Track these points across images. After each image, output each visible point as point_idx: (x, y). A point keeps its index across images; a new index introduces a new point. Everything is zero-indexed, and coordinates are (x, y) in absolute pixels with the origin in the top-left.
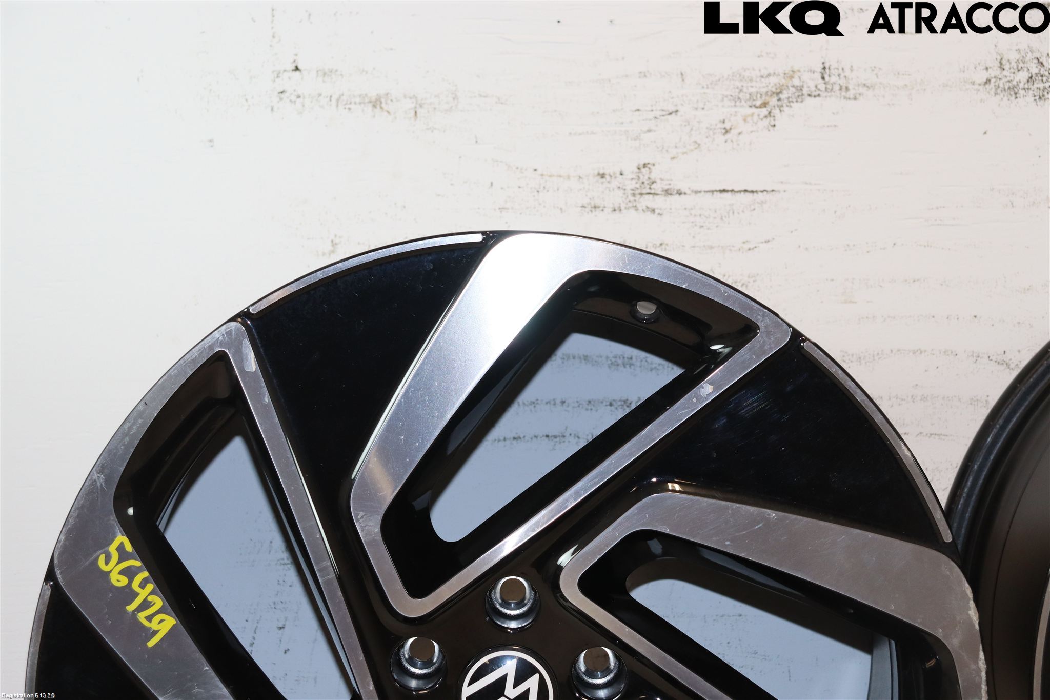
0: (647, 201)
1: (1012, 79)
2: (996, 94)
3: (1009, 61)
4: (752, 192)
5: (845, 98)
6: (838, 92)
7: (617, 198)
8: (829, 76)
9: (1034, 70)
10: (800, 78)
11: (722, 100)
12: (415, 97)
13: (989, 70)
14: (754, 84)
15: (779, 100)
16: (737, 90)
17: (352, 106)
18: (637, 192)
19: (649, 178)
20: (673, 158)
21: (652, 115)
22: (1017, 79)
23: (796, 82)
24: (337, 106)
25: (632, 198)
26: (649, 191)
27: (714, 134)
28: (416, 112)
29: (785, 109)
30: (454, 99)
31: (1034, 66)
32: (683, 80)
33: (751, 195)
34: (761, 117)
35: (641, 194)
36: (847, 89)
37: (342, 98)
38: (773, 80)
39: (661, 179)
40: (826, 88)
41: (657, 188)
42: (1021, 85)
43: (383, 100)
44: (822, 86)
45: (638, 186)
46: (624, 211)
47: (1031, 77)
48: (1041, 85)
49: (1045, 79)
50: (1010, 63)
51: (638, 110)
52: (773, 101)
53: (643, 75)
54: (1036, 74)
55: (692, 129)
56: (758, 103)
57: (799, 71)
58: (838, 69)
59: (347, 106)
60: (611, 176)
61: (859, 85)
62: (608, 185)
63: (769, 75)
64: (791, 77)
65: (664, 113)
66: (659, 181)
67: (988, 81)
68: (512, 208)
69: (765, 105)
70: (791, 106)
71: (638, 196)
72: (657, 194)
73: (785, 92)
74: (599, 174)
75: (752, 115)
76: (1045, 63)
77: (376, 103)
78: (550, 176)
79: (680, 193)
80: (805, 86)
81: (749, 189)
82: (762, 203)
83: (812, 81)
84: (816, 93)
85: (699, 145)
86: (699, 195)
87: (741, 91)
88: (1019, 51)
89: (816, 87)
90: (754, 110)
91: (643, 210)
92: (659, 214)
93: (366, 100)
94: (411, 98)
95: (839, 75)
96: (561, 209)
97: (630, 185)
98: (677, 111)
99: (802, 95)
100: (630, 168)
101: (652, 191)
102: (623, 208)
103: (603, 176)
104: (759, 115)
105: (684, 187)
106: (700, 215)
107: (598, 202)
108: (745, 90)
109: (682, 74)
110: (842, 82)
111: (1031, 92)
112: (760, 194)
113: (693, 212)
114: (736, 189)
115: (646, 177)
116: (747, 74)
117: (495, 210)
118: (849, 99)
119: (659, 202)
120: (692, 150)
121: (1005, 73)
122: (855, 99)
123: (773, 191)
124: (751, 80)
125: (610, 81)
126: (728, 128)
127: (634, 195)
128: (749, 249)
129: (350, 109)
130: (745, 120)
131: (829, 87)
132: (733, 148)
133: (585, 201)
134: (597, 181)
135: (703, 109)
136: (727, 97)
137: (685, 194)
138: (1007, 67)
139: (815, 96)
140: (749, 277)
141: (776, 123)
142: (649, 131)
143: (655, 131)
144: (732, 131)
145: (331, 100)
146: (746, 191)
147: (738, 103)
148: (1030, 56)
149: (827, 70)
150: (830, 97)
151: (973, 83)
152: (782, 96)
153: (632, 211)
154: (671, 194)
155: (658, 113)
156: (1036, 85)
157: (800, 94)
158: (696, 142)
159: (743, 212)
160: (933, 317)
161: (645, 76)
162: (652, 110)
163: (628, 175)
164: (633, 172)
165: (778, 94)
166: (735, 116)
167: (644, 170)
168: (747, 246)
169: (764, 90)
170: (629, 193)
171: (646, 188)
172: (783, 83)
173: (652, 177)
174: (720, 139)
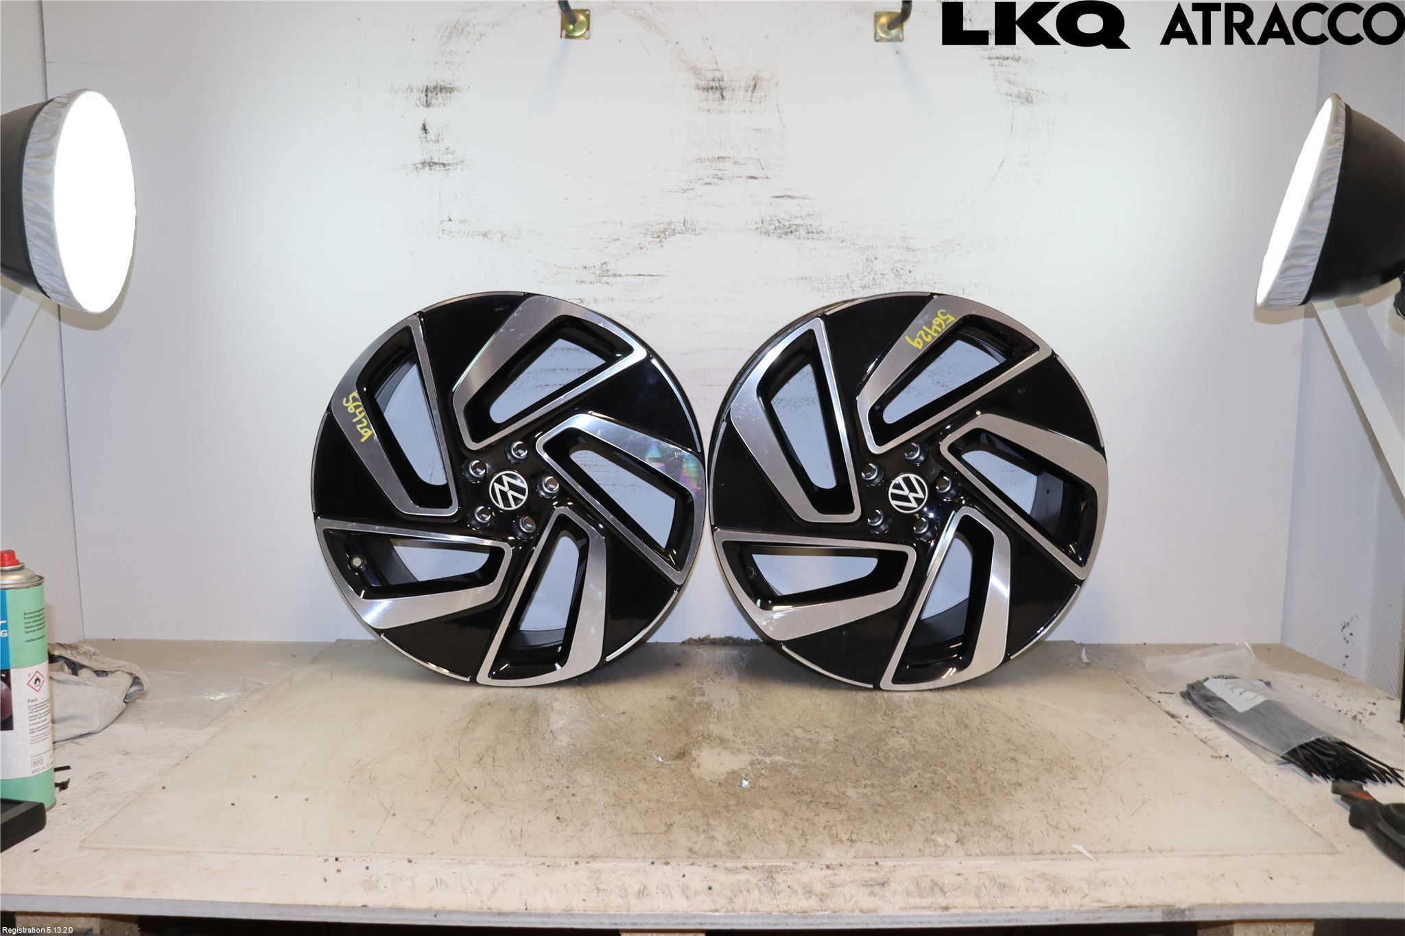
0: (605, 279)
2: (761, 234)
3: (765, 220)
5: (695, 235)
6: (691, 232)
7: (592, 278)
8: (687, 224)
10: (674, 225)
11: (640, 234)
12: (502, 232)
13: (758, 224)
14: (654, 227)
16: (646, 230)
17: (474, 236)
20: (617, 260)
21: (607, 241)
22: (770, 228)
23: (673, 227)
24: (468, 236)
25: (598, 278)
26: (606, 275)
27: (636, 249)
28: (502, 239)
29: (668, 239)
30: (519, 233)
31: (777, 222)
32: (622, 225)
33: (651, 277)
34: (657, 242)
35: (603, 276)
36: (695, 230)
37: (470, 233)
38: (662, 226)
41: (610, 273)
42: (771, 231)
43: (488, 233)
44: (684, 229)
45: (601, 272)
46: (595, 284)
47: (775, 228)
48: (780, 232)
49: (781, 228)
51: (602, 238)
52: (662, 235)
53: (604, 223)
54: (778, 226)
55: (626, 247)
56: (656, 236)
57: (673, 222)
58: (690, 221)
59: (472, 236)
60: (589, 268)
61: (701, 229)
62: (587, 272)
63: (660, 224)
64: (671, 225)
65: (613, 240)
66: (611, 270)
67: (757, 229)
68: (545, 282)
69: (658, 237)
70: (670, 238)
71: (601, 278)
72: (610, 276)
73: (668, 231)
75: (653, 241)
76: (781, 221)
77: (485, 235)
78: (562, 267)
79: (620, 276)
80: (677, 228)
81: (652, 274)
82: (658, 281)
83: (679, 227)
84: (682, 232)
85: (629, 254)
86: (629, 277)
87: (648, 230)
88: (770, 216)
89: (681, 229)
90: (653, 239)
91: (603, 284)
92: (611, 285)
93: (481, 234)
94: (500, 232)
95: (692, 224)
96: (567, 282)
97: (598, 272)
98: (619, 239)
100: (598, 264)
101: (608, 276)
103: (585, 268)
105: (622, 272)
106: (630, 287)
107: (584, 279)
108: (650, 230)
109: (621, 222)
110: (693, 227)
111: (775, 234)
112: (656, 276)
113: (626, 285)
114: (646, 274)
115: (605, 268)
116: (650, 223)
117: (537, 283)
119: (611, 280)
120: (626, 257)
121: (764, 225)
122: (699, 235)
123: (662, 275)
124: (652, 225)
125: (589, 225)
129: (473, 238)
130: (649, 243)
131: (687, 229)
132: (644, 256)
133: (578, 279)
134: (583, 270)
135: (631, 238)
136: (642, 232)
137: (623, 277)
138: (765, 222)
140: (651, 314)
141: (664, 245)
142: (607, 248)
143: (609, 248)
145: (465, 234)
146: (650, 275)
147: (646, 236)
148: (775, 218)
149: (686, 222)
150: (688, 234)
151: (750, 229)
152: (666, 233)
153: (598, 285)
154: (616, 277)
155: (610, 240)
157: (674, 233)
158: (627, 253)
159: (649, 285)
160: (733, 333)
162: (608, 238)
163: (597, 267)
164: (599, 266)
165: (664, 232)
166: (645, 241)
167: (604, 265)
168: (650, 300)
169: (658, 230)
170: (597, 275)
171: (605, 273)
172: (667, 227)
173: (608, 268)
174: (638, 251)
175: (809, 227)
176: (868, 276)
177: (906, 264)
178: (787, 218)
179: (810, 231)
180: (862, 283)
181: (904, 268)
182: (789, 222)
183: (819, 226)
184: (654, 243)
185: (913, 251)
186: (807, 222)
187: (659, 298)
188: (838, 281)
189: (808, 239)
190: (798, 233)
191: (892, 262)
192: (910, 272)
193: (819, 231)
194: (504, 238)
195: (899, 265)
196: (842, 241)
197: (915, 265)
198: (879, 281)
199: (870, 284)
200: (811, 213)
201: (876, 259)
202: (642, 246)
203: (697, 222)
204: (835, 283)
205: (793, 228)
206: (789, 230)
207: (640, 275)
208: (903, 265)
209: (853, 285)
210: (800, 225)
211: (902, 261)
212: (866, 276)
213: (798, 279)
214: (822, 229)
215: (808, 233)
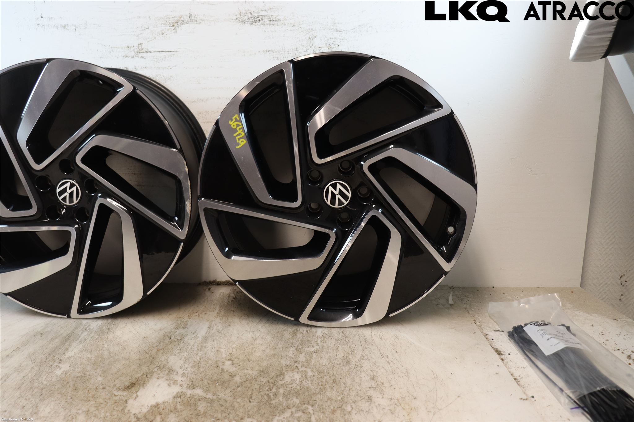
0: (141, 55)
2: (239, 23)
3: (242, 13)
4: (171, 51)
5: (196, 24)
6: (194, 22)
7: (133, 54)
8: (192, 17)
9: (250, 16)
10: (183, 18)
11: (161, 25)
12: (75, 25)
13: (237, 16)
14: (170, 20)
15: (178, 24)
17: (58, 28)
18: (138, 52)
19: (141, 48)
20: (148, 42)
22: (245, 18)
23: (182, 19)
24: (54, 28)
25: (137, 54)
27: (159, 34)
29: (179, 27)
31: (250, 15)
32: (150, 19)
34: (173, 29)
35: (139, 53)
36: (197, 21)
38: (176, 18)
39: (145, 48)
40: (191, 21)
41: (144, 50)
42: (246, 20)
43: (66, 26)
44: (190, 20)
45: (138, 50)
46: (135, 58)
47: (249, 18)
48: (252, 20)
49: (253, 18)
52: (176, 25)
53: (139, 17)
54: (250, 17)
55: (153, 33)
56: (172, 25)
57: (183, 16)
58: (194, 15)
59: (57, 28)
60: (131, 47)
61: (200, 20)
63: (174, 17)
64: (181, 18)
66: (144, 49)
67: (237, 19)
69: (173, 26)
70: (181, 26)
73: (179, 22)
75: (170, 29)
76: (252, 14)
77: (65, 27)
78: (114, 48)
79: (150, 52)
81: (170, 51)
82: (174, 55)
83: (186, 19)
84: (188, 22)
86: (156, 53)
87: (167, 22)
88: (245, 10)
89: (188, 20)
90: (170, 27)
92: (145, 58)
93: (62, 26)
94: (74, 25)
95: (194, 17)
97: (137, 50)
98: (149, 28)
99: (184, 23)
100: (136, 45)
103: (128, 47)
104: (172, 29)
105: (151, 50)
106: (156, 59)
110: (195, 19)
111: (249, 22)
112: (173, 52)
113: (154, 58)
116: (168, 17)
118: (197, 24)
119: (145, 55)
121: (241, 16)
122: (199, 24)
123: (176, 51)
124: (169, 19)
127: (137, 53)
128: (170, 68)
129: (57, 29)
130: (168, 30)
131: (192, 20)
134: (127, 49)
135: (156, 27)
136: (163, 23)
137: (152, 52)
138: (242, 15)
139: (188, 23)
140: (171, 76)
141: (177, 31)
142: (141, 34)
144: (165, 34)
146: (169, 51)
147: (166, 25)
148: (248, 12)
149: (191, 16)
150: (192, 23)
151: (232, 19)
152: (179, 23)
153: (137, 57)
154: (148, 52)
155: (144, 29)
156: (250, 20)
157: (183, 23)
158: (154, 37)
160: (223, 88)
161: (139, 18)
163: (136, 47)
165: (177, 23)
168: (170, 67)
169: (173, 22)
170: (136, 52)
171: (141, 51)
172: (179, 19)
174: (161, 36)
175: (270, 17)
176: (310, 49)
178: (256, 11)
179: (271, 20)
181: (334, 43)
182: (257, 14)
183: (278, 16)
184: (171, 30)
185: (340, 31)
186: (270, 13)
187: (175, 66)
188: (290, 52)
189: (270, 25)
190: (263, 21)
191: (326, 39)
192: (338, 46)
193: (277, 19)
194: (77, 29)
195: (331, 42)
196: (293, 26)
197: (342, 41)
200: (272, 8)
201: (315, 37)
202: (163, 32)
203: (198, 15)
204: (289, 54)
205: (260, 18)
206: (258, 19)
207: (162, 51)
208: (333, 41)
210: (265, 16)
211: (333, 38)
212: (308, 49)
213: (264, 51)
214: (279, 18)
215: (270, 21)
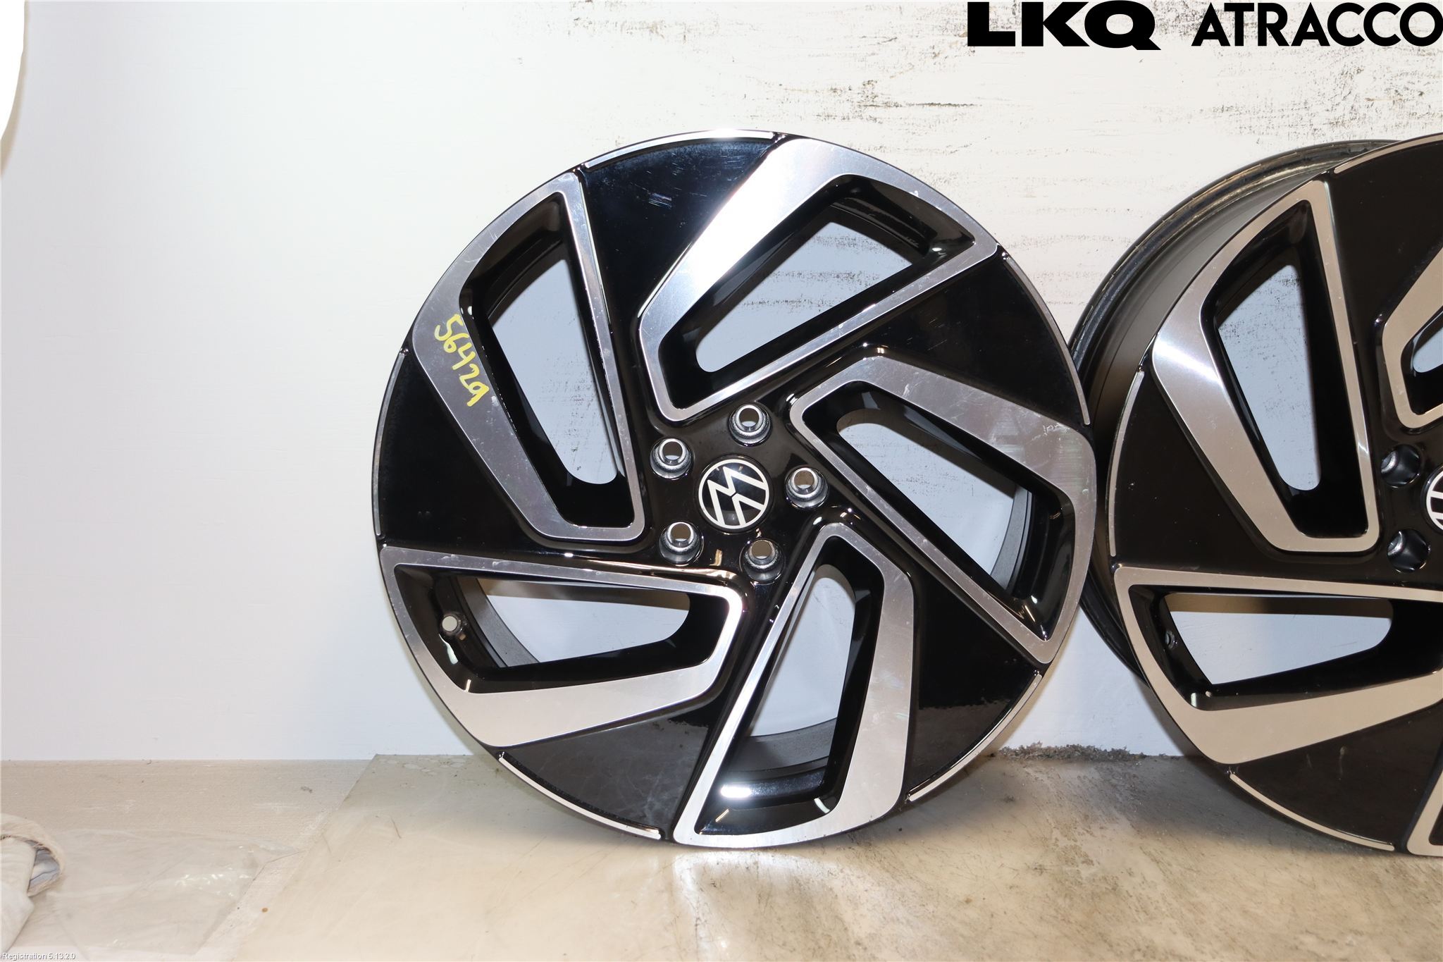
1: (1163, 17)
16: (945, 22)
21: (876, 41)
26: (872, 103)
28: (685, 36)
30: (716, 26)
33: (954, 108)
37: (625, 25)
50: (1162, 5)
51: (864, 37)
62: (840, 98)
65: (885, 40)
68: (761, 116)
71: (863, 108)
72: (879, 106)
74: (832, 89)
80: (1000, 20)
85: (913, 66)
91: (867, 119)
96: (801, 117)
101: (875, 104)
102: (850, 117)
107: (831, 112)
108: (951, 22)
109: (900, 8)
114: (942, 103)
115: (870, 92)
117: (747, 117)
120: (907, 71)
125: (842, 12)
126: (937, 53)
132: (941, 70)
133: (820, 111)
143: (878, 54)
145: (616, 26)
159: (947, 121)
162: (876, 37)
164: (859, 88)
166: (943, 43)
167: (868, 86)
173: (875, 92)
177: (1415, 79)
180: (1331, 116)
198: (1362, 111)
199: (1347, 117)
209: (1314, 121)
